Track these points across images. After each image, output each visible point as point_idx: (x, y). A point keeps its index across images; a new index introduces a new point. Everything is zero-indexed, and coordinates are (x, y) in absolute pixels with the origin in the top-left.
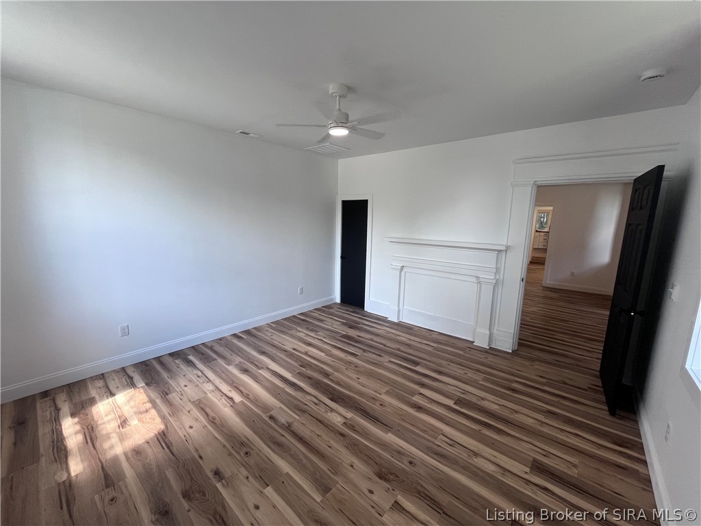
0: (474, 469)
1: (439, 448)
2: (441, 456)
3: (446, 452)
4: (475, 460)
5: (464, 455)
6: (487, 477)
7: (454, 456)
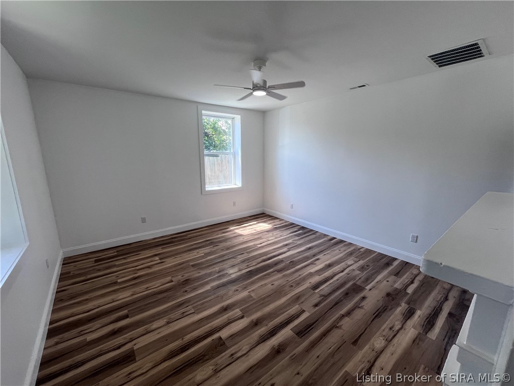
0: (162, 316)
1: (186, 306)
2: (180, 305)
3: (180, 308)
4: (165, 320)
5: (173, 316)
6: (154, 319)
7: (176, 311)
